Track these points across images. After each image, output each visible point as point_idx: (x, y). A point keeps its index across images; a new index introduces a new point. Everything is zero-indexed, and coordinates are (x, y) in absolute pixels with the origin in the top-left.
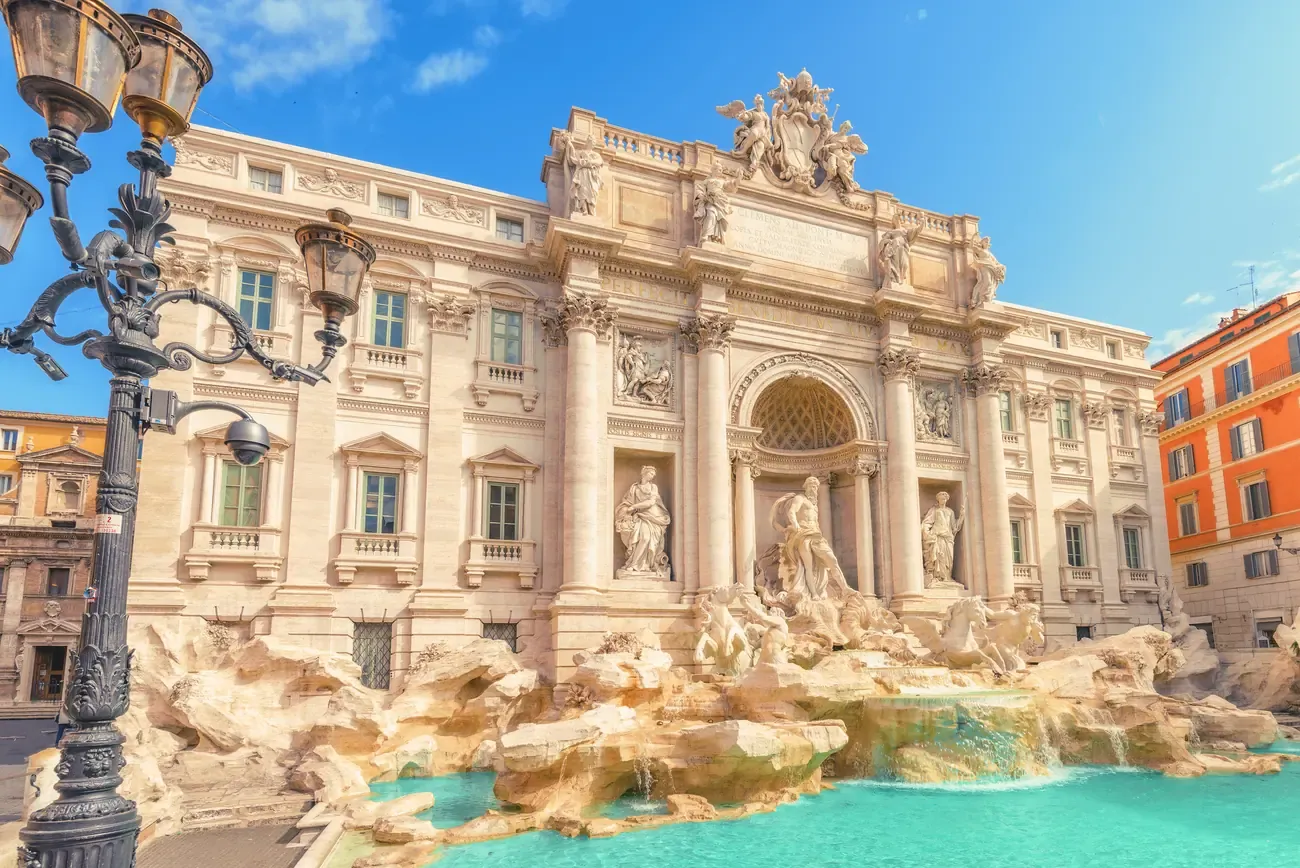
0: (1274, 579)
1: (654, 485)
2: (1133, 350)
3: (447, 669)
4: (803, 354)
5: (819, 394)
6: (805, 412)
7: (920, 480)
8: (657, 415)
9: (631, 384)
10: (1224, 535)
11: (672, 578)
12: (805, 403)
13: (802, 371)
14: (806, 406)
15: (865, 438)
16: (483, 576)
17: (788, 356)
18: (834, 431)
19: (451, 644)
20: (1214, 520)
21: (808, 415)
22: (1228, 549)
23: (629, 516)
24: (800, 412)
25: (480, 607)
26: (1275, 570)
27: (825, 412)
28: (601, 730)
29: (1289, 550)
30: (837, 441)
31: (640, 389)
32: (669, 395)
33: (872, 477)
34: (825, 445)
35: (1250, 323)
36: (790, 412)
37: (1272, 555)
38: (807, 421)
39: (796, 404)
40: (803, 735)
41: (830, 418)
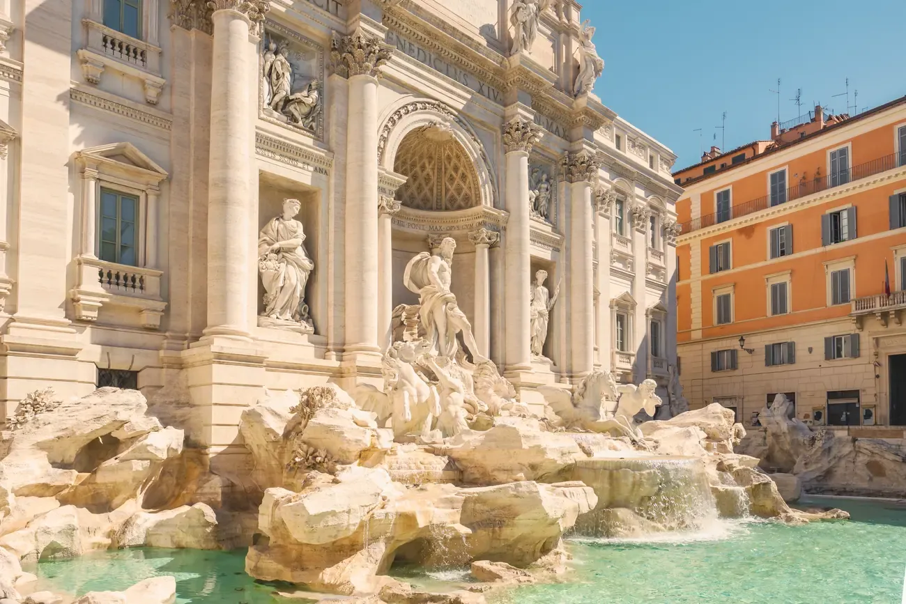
0: (732, 373)
1: (299, 222)
2: (665, 167)
3: (70, 423)
4: (442, 105)
5: (448, 152)
6: (428, 169)
7: (532, 257)
8: (304, 140)
9: (277, 99)
10: (696, 335)
11: (316, 332)
12: (430, 158)
13: (440, 124)
14: (430, 163)
15: (489, 205)
16: (99, 309)
17: (429, 103)
18: (455, 194)
19: (61, 393)
20: (690, 322)
21: (431, 173)
22: (698, 347)
23: (274, 255)
24: (423, 168)
25: (98, 348)
26: (734, 366)
27: (448, 172)
28: (383, 494)
29: (747, 350)
30: (455, 206)
31: (284, 106)
32: (314, 121)
33: (492, 247)
34: (444, 207)
35: (728, 161)
36: (413, 165)
37: (733, 353)
38: (428, 179)
39: (421, 157)
40: (566, 496)
41: (452, 179)
